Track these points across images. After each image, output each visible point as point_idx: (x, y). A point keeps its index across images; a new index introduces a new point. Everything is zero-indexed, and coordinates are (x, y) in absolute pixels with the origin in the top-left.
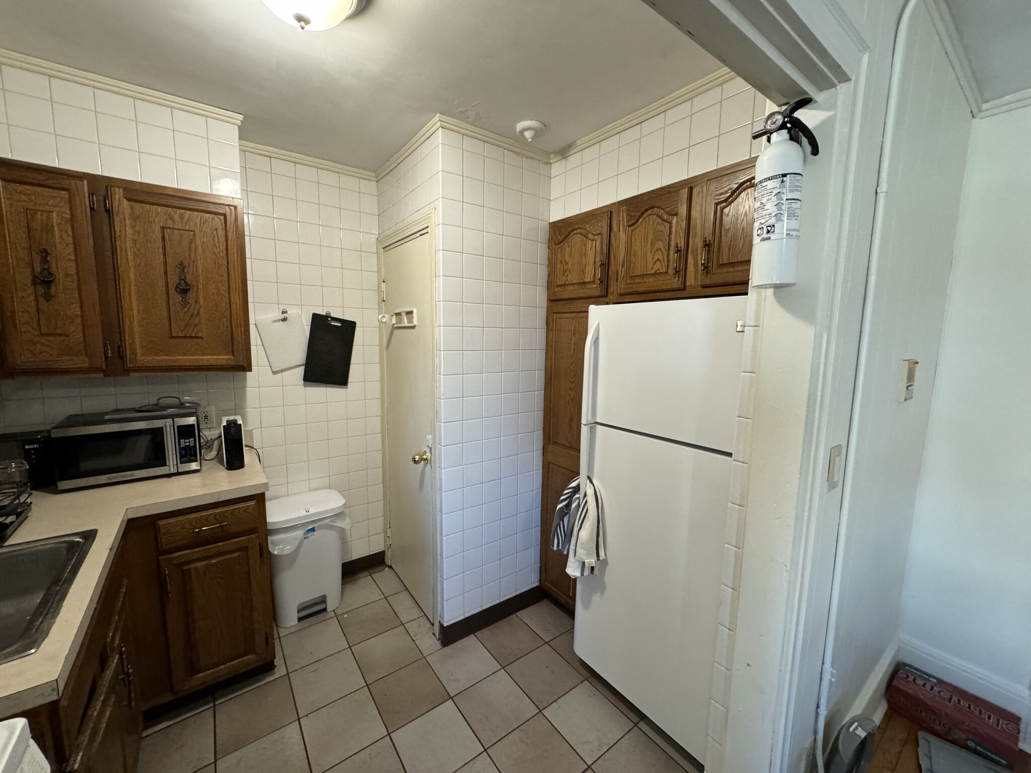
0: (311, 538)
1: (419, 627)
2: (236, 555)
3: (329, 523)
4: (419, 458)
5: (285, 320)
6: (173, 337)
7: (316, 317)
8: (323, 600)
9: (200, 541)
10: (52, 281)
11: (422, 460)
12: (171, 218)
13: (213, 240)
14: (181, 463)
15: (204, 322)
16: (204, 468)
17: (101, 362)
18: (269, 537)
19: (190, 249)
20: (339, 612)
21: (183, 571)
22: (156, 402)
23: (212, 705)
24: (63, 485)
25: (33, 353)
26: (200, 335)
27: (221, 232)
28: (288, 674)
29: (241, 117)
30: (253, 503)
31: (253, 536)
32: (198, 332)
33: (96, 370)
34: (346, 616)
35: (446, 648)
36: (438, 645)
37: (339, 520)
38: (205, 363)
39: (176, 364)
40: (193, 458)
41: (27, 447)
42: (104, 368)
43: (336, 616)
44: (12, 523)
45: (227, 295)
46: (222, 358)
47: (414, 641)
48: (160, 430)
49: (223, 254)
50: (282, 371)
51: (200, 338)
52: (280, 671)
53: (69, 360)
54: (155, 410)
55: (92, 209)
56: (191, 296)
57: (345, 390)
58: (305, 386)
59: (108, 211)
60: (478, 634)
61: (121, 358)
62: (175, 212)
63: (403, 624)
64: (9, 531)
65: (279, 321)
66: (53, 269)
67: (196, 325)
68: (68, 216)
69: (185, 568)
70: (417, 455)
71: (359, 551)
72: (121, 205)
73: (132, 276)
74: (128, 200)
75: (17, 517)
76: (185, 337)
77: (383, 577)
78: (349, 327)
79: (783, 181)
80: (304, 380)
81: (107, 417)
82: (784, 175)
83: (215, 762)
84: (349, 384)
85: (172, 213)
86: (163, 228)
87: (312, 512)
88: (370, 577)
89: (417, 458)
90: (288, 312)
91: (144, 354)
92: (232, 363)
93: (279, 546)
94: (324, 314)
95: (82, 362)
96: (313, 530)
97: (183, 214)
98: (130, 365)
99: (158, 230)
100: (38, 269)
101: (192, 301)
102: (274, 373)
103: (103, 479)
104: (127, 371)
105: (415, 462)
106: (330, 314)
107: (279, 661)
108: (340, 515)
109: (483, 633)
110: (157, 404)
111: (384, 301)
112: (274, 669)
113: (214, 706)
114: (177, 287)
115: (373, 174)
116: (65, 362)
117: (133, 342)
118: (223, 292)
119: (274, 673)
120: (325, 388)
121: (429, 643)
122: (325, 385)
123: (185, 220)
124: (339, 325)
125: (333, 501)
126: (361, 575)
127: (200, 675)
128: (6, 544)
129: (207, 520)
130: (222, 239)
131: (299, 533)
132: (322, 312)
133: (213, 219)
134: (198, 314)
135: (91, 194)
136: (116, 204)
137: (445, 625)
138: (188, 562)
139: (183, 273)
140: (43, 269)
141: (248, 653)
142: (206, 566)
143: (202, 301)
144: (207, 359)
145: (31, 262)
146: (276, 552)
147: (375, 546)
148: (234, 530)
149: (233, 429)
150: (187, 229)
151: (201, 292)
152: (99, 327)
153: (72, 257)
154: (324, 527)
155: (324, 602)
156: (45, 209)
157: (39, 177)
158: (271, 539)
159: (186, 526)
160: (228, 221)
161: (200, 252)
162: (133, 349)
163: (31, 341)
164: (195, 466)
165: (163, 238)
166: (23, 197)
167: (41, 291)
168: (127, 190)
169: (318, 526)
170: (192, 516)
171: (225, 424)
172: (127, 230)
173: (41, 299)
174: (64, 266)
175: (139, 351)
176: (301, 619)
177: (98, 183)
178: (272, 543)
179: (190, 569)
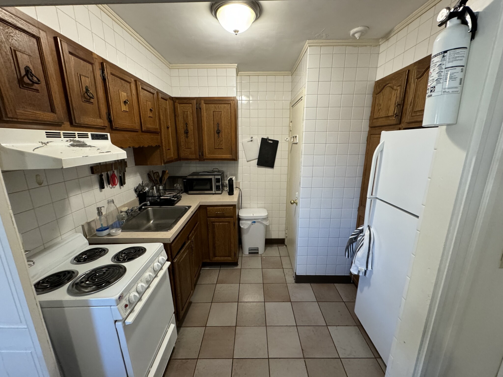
0: (254, 225)
1: (289, 272)
2: (227, 223)
5: (252, 141)
6: (215, 149)
7: (263, 139)
8: (257, 249)
9: (217, 216)
10: (188, 132)
11: (294, 203)
12: (215, 107)
13: (227, 113)
14: (217, 190)
15: (223, 143)
16: (223, 193)
17: (198, 157)
18: (240, 221)
19: (220, 118)
20: (263, 255)
21: (213, 224)
23: (219, 268)
24: (190, 192)
25: (184, 153)
26: (222, 148)
27: (229, 110)
28: (241, 269)
29: (236, 65)
30: (232, 207)
31: (232, 219)
33: (197, 159)
34: (264, 258)
35: (296, 284)
36: (294, 281)
37: (264, 221)
38: (224, 158)
39: (216, 158)
40: (219, 189)
41: (184, 180)
43: (261, 256)
44: (176, 200)
46: (228, 156)
47: (285, 276)
48: (211, 179)
49: (230, 118)
50: (250, 161)
51: (222, 149)
52: (239, 267)
53: (191, 156)
54: (211, 173)
55: (197, 108)
56: (220, 134)
57: (272, 169)
58: (258, 167)
59: (200, 108)
60: (312, 284)
61: (203, 155)
63: (283, 268)
64: (175, 202)
65: (250, 141)
66: (188, 129)
67: (221, 144)
68: (191, 112)
69: (214, 223)
70: (293, 200)
71: (274, 235)
72: (204, 106)
73: (205, 129)
74: (205, 104)
75: (178, 199)
76: (218, 149)
77: (282, 249)
78: (276, 143)
79: (444, 56)
80: (257, 165)
81: (200, 174)
82: (445, 52)
83: (216, 284)
84: (275, 167)
85: (216, 106)
86: (213, 112)
87: (255, 215)
88: (278, 247)
89: (292, 202)
90: (253, 138)
91: (208, 154)
92: (231, 158)
93: (244, 225)
94: (266, 138)
95: (194, 156)
96: (255, 222)
97: (219, 106)
98: (205, 158)
99: (212, 113)
100: (185, 129)
101: (220, 136)
102: (248, 161)
103: (198, 192)
104: (204, 160)
105: (291, 203)
106: (268, 138)
107: (239, 263)
108: (264, 219)
109: (315, 285)
110: (213, 171)
111: (291, 131)
113: (220, 269)
114: (217, 132)
115: (290, 72)
116: (190, 157)
117: (206, 150)
118: (229, 132)
119: (237, 267)
120: (265, 168)
121: (290, 279)
123: (219, 108)
124: (272, 142)
125: (263, 213)
126: (275, 245)
127: (217, 258)
128: (175, 205)
129: (219, 210)
130: (230, 113)
131: (250, 222)
132: (265, 137)
133: (227, 106)
134: (222, 140)
135: (196, 104)
136: (202, 105)
137: (297, 274)
138: (214, 222)
139: (218, 127)
140: (186, 129)
141: (229, 257)
142: (219, 224)
143: (223, 136)
144: (224, 156)
145: (184, 127)
146: (242, 227)
147: (281, 236)
148: (227, 215)
149: (231, 181)
150: (220, 111)
151: (223, 133)
152: (198, 146)
153: (192, 124)
154: (259, 222)
155: (258, 250)
156: (187, 110)
157: (185, 101)
158: (241, 222)
159: (214, 210)
160: (231, 106)
161: (223, 119)
162: (205, 153)
163: (184, 150)
164: (220, 192)
165: (213, 115)
166: (183, 108)
167: (186, 136)
168: (204, 100)
169: (257, 221)
170: (215, 208)
171: (229, 179)
172: (204, 114)
173: (186, 138)
174: (191, 127)
175: (207, 153)
176: (249, 253)
177: (198, 100)
178: (241, 223)
179: (214, 224)
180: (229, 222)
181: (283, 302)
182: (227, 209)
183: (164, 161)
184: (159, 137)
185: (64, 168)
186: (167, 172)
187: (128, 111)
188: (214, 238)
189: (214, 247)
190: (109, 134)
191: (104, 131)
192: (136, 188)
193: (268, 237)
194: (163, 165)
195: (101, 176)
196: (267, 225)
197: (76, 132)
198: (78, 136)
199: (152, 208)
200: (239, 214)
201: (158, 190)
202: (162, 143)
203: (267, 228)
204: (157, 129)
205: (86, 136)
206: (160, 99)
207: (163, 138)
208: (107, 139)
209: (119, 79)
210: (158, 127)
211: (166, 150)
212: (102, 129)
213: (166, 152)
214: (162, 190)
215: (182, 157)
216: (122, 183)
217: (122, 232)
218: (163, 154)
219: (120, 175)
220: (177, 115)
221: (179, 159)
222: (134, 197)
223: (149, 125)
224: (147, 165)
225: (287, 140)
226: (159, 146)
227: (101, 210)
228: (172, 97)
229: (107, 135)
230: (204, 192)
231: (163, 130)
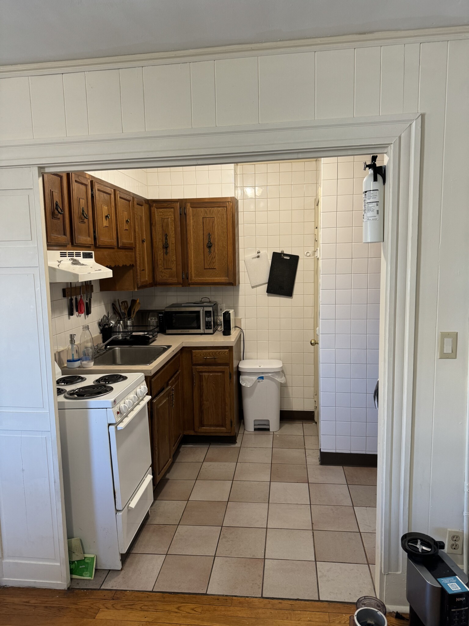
0: (261, 382)
1: (314, 453)
2: (219, 374)
3: (271, 376)
4: (314, 342)
5: (258, 257)
6: (205, 269)
7: (275, 255)
8: (267, 422)
9: (206, 364)
10: (168, 247)
11: (316, 343)
12: (206, 212)
13: (222, 220)
14: (206, 329)
15: (217, 261)
16: (215, 333)
17: (181, 281)
18: (241, 376)
19: (212, 227)
20: (276, 433)
22: (200, 300)
23: (209, 446)
24: (168, 331)
25: (162, 276)
26: (215, 267)
27: (225, 216)
28: (240, 447)
30: (227, 350)
31: (227, 367)
32: (214, 267)
33: (178, 284)
34: (278, 436)
35: (322, 466)
36: (318, 463)
37: (277, 377)
38: (216, 281)
39: (206, 281)
40: (210, 327)
41: (160, 315)
42: (182, 283)
43: (273, 435)
44: (151, 338)
45: (226, 247)
46: (223, 279)
47: (306, 457)
48: (199, 312)
49: (225, 227)
50: (256, 286)
51: (215, 269)
52: (238, 445)
53: (172, 279)
54: (200, 304)
55: (180, 214)
56: (212, 248)
57: (291, 299)
58: (268, 296)
59: (185, 214)
60: (345, 467)
61: (187, 278)
62: (208, 210)
63: (305, 449)
64: (150, 341)
65: (256, 258)
66: (168, 242)
67: (214, 263)
68: (173, 219)
69: (201, 374)
70: (314, 340)
71: (297, 406)
72: (190, 210)
73: (192, 242)
74: (192, 207)
76: (210, 269)
77: (308, 426)
78: (295, 259)
79: (365, 195)
80: (267, 292)
81: (183, 305)
82: (366, 192)
83: (203, 462)
84: (294, 296)
85: (207, 210)
86: (203, 218)
87: (261, 367)
89: (313, 342)
90: (261, 252)
91: (195, 277)
92: (227, 281)
93: (246, 382)
94: (280, 252)
95: (175, 280)
96: (262, 378)
97: (211, 210)
98: (190, 282)
99: (201, 219)
100: (164, 243)
101: (212, 251)
102: (253, 287)
103: (179, 331)
104: (189, 284)
105: (311, 344)
106: (283, 252)
107: (239, 440)
108: (277, 373)
109: (350, 470)
110: (201, 301)
111: (316, 241)
112: (236, 443)
114: (207, 245)
116: (171, 280)
117: (192, 271)
118: (225, 246)
119: (235, 445)
120: (279, 298)
121: (314, 459)
122: (279, 296)
123: (211, 212)
124: (288, 258)
125: (276, 365)
126: (296, 422)
127: (204, 428)
128: (150, 345)
129: (209, 354)
130: (225, 220)
131: (255, 378)
132: (278, 251)
133: (222, 210)
134: (215, 257)
135: (180, 208)
136: (188, 210)
137: (322, 451)
138: (202, 372)
139: (209, 238)
140: (166, 242)
141: (222, 426)
142: (208, 375)
143: (216, 251)
144: (217, 279)
145: (163, 240)
146: (243, 384)
147: (308, 407)
148: (219, 361)
149: (227, 315)
150: (212, 216)
151: (216, 246)
152: (181, 265)
153: (174, 236)
154: (269, 378)
155: (269, 425)
156: (167, 217)
157: (165, 205)
158: (241, 377)
159: (202, 355)
160: (228, 210)
161: (216, 227)
162: (191, 275)
163: (162, 271)
164: (211, 331)
165: (203, 223)
166: (162, 213)
167: (165, 251)
168: (191, 203)
169: (266, 376)
170: (204, 351)
171: (224, 312)
172: (191, 221)
173: (165, 254)
174: (172, 240)
175: (193, 275)
176: (255, 429)
177: (183, 202)
178: (242, 379)
179: (202, 375)
180: (223, 372)
181: (298, 482)
182: (221, 352)
183: (137, 285)
184: (134, 253)
185: (79, 281)
186: (138, 301)
187: (108, 226)
188: (201, 396)
189: (201, 411)
190: (93, 252)
191: (89, 249)
192: (100, 321)
193: (286, 408)
194: (136, 290)
195: (71, 300)
196: (282, 382)
197: (75, 252)
198: (76, 255)
199: (119, 348)
200: (239, 366)
201: (125, 326)
202: (136, 261)
203: (282, 390)
204: (132, 244)
206: (136, 206)
207: (138, 255)
208: (92, 257)
209: (102, 193)
210: (133, 241)
211: (140, 271)
212: (88, 247)
213: (140, 274)
214: (130, 326)
215: (158, 280)
216: (88, 312)
217: (94, 365)
218: (137, 276)
219: (87, 302)
220: (154, 223)
221: (154, 283)
222: (96, 332)
223: (125, 240)
224: (115, 290)
225: (308, 255)
226: (133, 265)
227: (74, 337)
228: (148, 200)
230: (188, 331)
231: (137, 245)
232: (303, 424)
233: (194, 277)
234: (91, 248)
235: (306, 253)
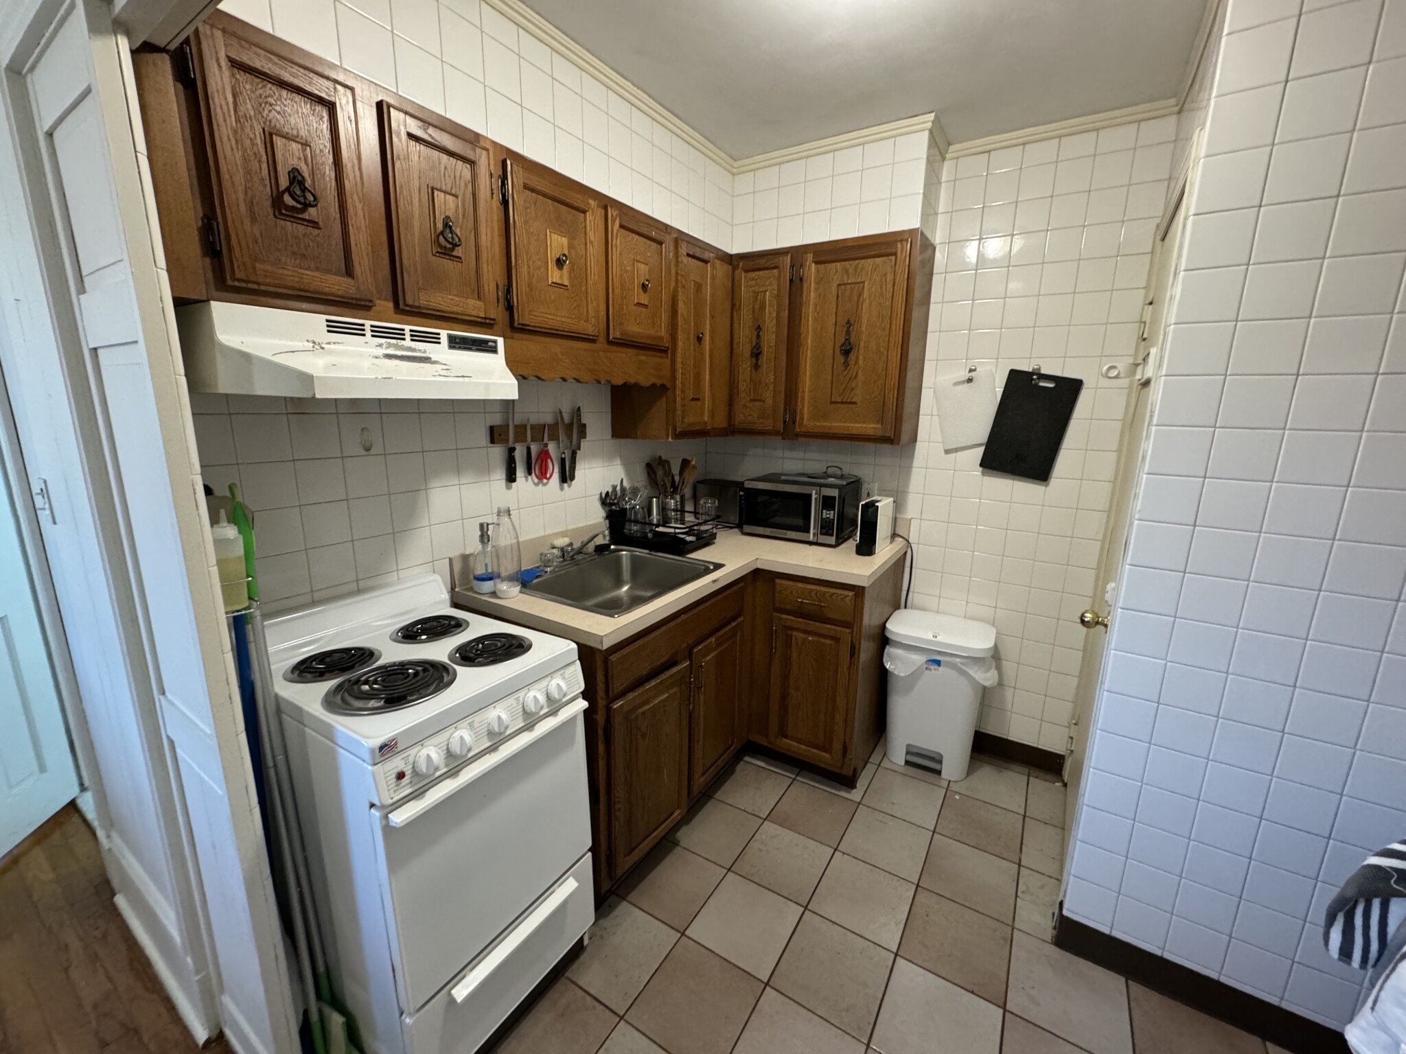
0: (933, 671)
1: (1042, 887)
2: (828, 642)
3: (959, 665)
4: (1093, 619)
5: (970, 380)
6: (832, 403)
7: (1014, 374)
8: (939, 759)
9: (801, 613)
10: (760, 353)
11: (1097, 623)
12: (846, 271)
13: (881, 288)
14: (821, 534)
15: (860, 384)
16: (839, 546)
17: (780, 426)
18: (887, 647)
19: (858, 304)
20: (953, 787)
21: (787, 635)
22: (825, 470)
23: (794, 777)
24: (747, 528)
25: (744, 415)
26: (853, 400)
27: (890, 277)
28: (860, 803)
29: (932, 116)
30: (851, 594)
31: (846, 630)
32: (853, 398)
33: (774, 433)
34: (957, 797)
35: (1054, 947)
36: (1048, 934)
37: (976, 668)
38: (854, 432)
39: (832, 431)
40: (830, 532)
41: (740, 493)
42: (782, 431)
43: (947, 789)
45: (886, 352)
46: (871, 428)
47: (1017, 896)
48: (809, 497)
49: (888, 303)
50: (957, 450)
51: (854, 403)
52: (855, 795)
53: (762, 423)
55: (791, 281)
56: (852, 356)
57: (1044, 488)
58: (983, 474)
59: (801, 280)
60: (1136, 988)
61: (794, 423)
62: (851, 265)
63: (1020, 865)
64: (689, 547)
65: (963, 382)
66: (762, 343)
67: (853, 389)
68: (776, 292)
69: (789, 632)
70: (1093, 612)
71: (1020, 731)
72: (811, 270)
73: (809, 341)
74: (816, 263)
75: (697, 540)
76: (842, 403)
77: (1043, 789)
78: (1069, 388)
80: (981, 465)
81: (783, 478)
83: (765, 819)
84: (1053, 480)
85: (848, 266)
86: (839, 285)
87: (939, 639)
88: (1026, 778)
89: (1088, 617)
90: (978, 370)
91: (809, 420)
92: (880, 433)
93: (898, 663)
94: (1031, 370)
95: (768, 425)
96: (938, 663)
97: (858, 264)
98: (798, 430)
99: (834, 288)
100: (754, 344)
101: (852, 363)
102: (947, 452)
103: (768, 531)
104: (797, 436)
105: (1083, 621)
106: (1039, 369)
107: (862, 783)
108: (976, 660)
110: (826, 472)
111: (1144, 339)
112: (853, 789)
113: (794, 779)
114: (841, 350)
115: (1173, 101)
116: (760, 425)
117: (803, 407)
118: (882, 350)
119: (850, 792)
120: (1012, 481)
121: (1035, 920)
122: (1013, 477)
123: (859, 270)
124: (1051, 385)
125: (979, 640)
126: (1014, 767)
127: (788, 741)
128: (689, 556)
129: (809, 593)
130: (889, 285)
131: (919, 659)
132: (1026, 367)
133: (884, 262)
134: (857, 375)
135: (792, 266)
136: (807, 269)
137: (1065, 913)
138: (792, 629)
139: (848, 332)
140: (757, 343)
141: (825, 750)
142: (804, 639)
143: (861, 362)
144: (857, 427)
145: (751, 340)
146: (888, 666)
147: (1051, 741)
148: (830, 615)
149: (871, 510)
150: (859, 280)
151: (861, 351)
152: (783, 392)
153: (774, 329)
154: (953, 666)
155: (940, 762)
156: (764, 288)
157: (762, 262)
158: (889, 650)
159: (794, 592)
160: (898, 261)
161: (866, 305)
162: (802, 414)
163: (745, 405)
164: (832, 540)
165: (838, 297)
166: (754, 282)
167: (754, 362)
168: (815, 254)
169: (945, 662)
170: (800, 585)
171: (863, 503)
172: (811, 295)
173: (753, 371)
174: (769, 339)
175: (806, 417)
176: (907, 763)
177: (797, 253)
178: (888, 654)
179: (792, 636)
180: (836, 639)
181: (972, 992)
182: (835, 596)
183: (674, 429)
184: (668, 362)
185: (318, 396)
186: (693, 463)
187: (566, 283)
188: (786, 676)
189: (784, 707)
190: (500, 341)
191: (490, 331)
192: (604, 495)
193: (992, 729)
194: (670, 439)
195: (512, 450)
196: (987, 684)
197: (407, 328)
198: (411, 335)
199: (629, 553)
200: (888, 625)
201: (663, 509)
202: (674, 378)
203: (987, 699)
204: (661, 338)
205: (435, 339)
206: (685, 260)
207: (679, 366)
208: (494, 350)
209: (550, 201)
210: (663, 332)
211: (683, 399)
212: (486, 324)
213: (683, 406)
214: (674, 510)
215: (737, 423)
216: (566, 477)
217: (520, 592)
218: (675, 410)
219: (563, 456)
220: (738, 304)
221: (731, 430)
222: (596, 516)
223: (636, 328)
224: (634, 436)
225: (1114, 373)
226: (663, 386)
227: (488, 529)
228: (731, 256)
229: (495, 342)
230: (785, 534)
231: (680, 344)
232: (1029, 776)
233: (806, 418)
234: (491, 328)
235: (1105, 368)
